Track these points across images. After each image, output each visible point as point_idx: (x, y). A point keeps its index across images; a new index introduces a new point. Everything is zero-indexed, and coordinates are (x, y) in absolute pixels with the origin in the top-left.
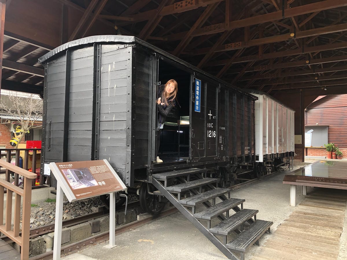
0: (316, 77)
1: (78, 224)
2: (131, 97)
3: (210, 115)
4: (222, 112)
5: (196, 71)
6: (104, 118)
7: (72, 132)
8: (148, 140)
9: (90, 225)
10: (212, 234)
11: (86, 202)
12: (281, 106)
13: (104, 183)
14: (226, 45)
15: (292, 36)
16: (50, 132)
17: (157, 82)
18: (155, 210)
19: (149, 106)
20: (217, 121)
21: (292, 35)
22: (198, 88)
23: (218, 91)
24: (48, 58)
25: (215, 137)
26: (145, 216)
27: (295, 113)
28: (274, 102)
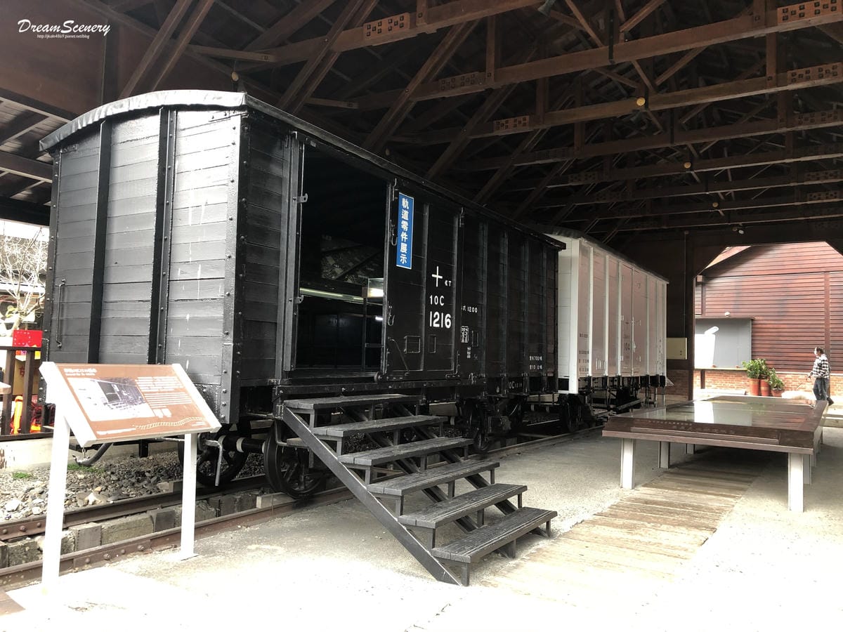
0: (714, 202)
1: (122, 516)
2: (235, 225)
3: (437, 276)
4: (468, 271)
5: (401, 177)
6: (178, 273)
7: (110, 306)
8: (276, 323)
9: (149, 519)
10: (404, 527)
11: (149, 472)
12: (630, 266)
13: (168, 413)
14: (495, 122)
15: (639, 104)
16: (63, 305)
17: (299, 195)
18: (303, 487)
19: (281, 249)
20: (454, 292)
21: (641, 102)
22: (405, 215)
23: (458, 223)
24: (62, 138)
25: (448, 327)
26: (274, 500)
27: (667, 285)
28: (610, 257)
